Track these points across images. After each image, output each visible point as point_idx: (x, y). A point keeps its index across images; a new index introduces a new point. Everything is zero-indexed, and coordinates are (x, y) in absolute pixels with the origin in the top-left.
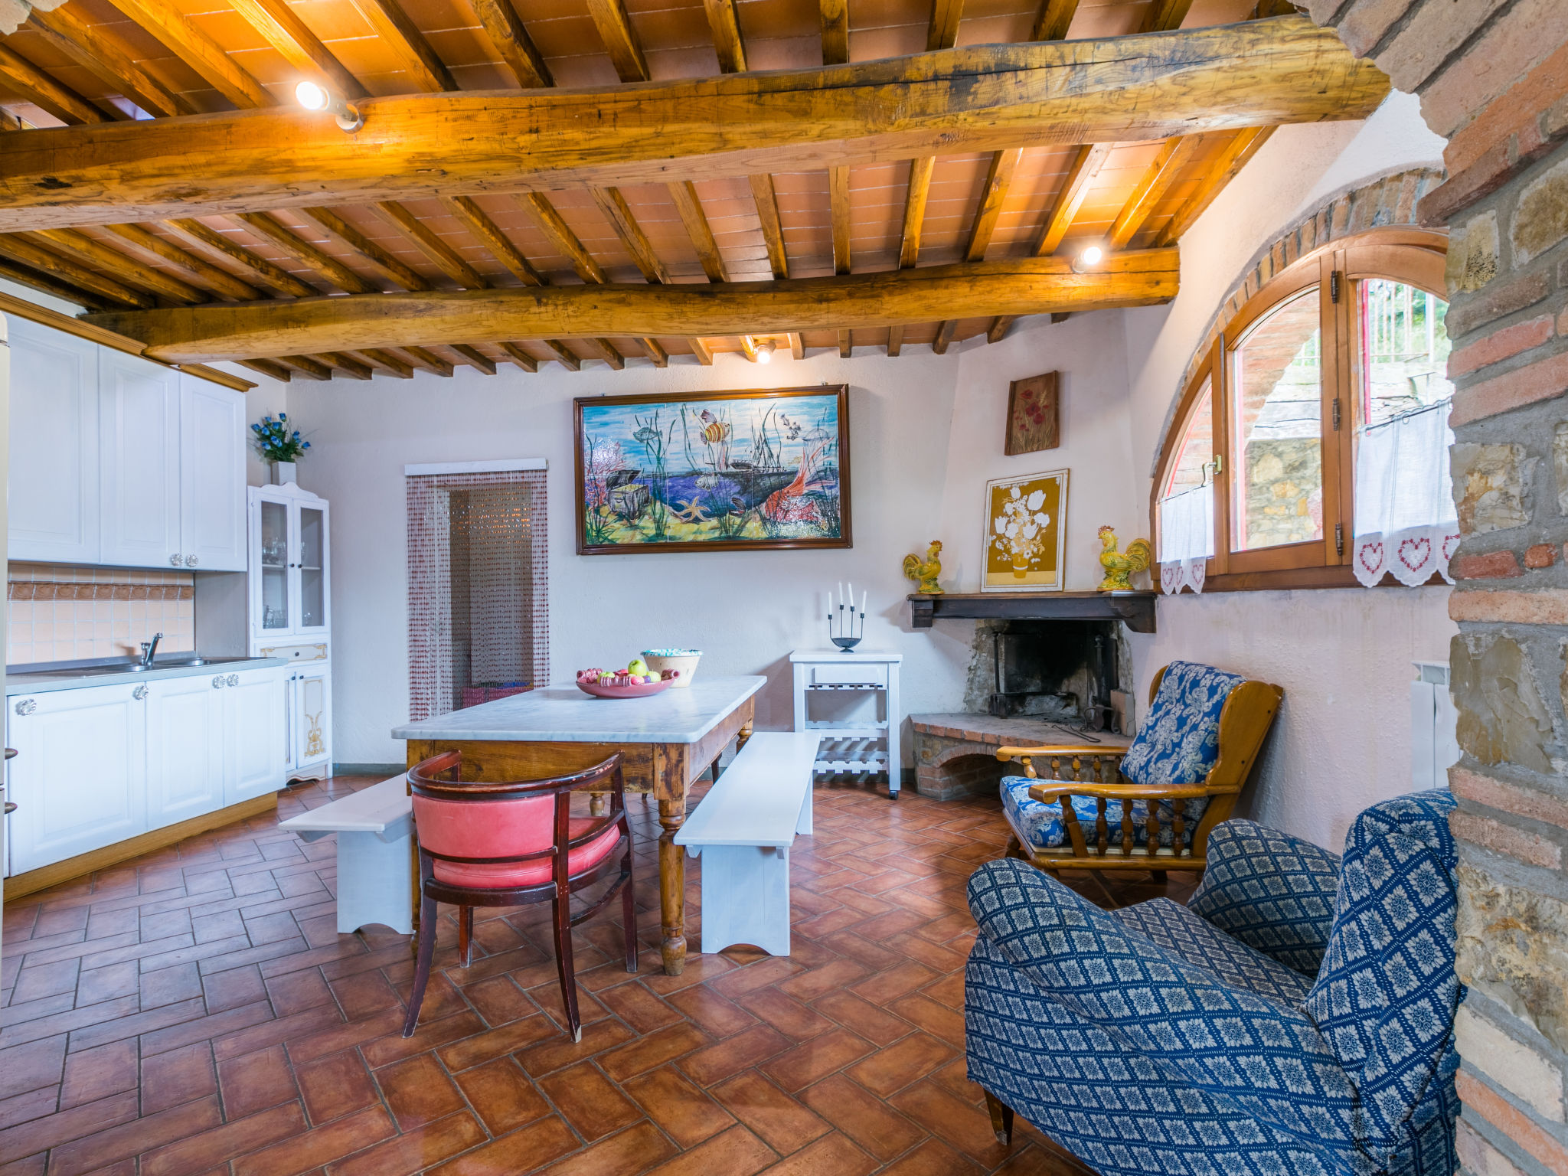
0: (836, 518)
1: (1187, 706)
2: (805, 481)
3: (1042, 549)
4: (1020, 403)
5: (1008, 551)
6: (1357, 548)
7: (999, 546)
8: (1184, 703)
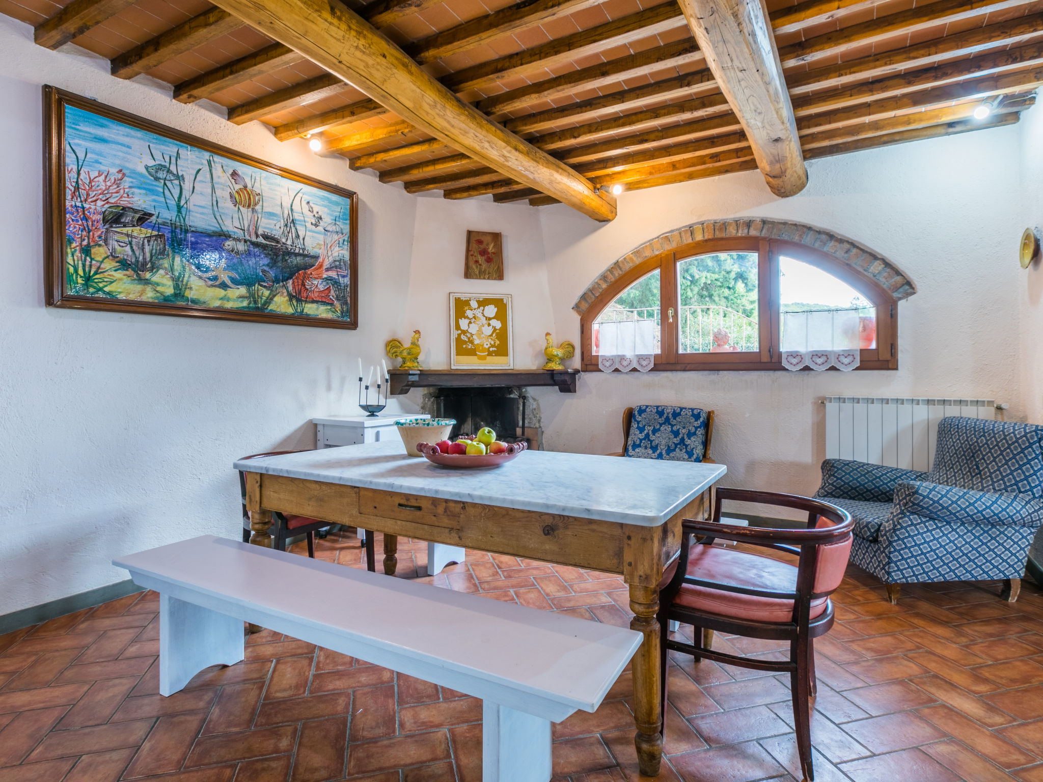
0: (346, 303)
2: (325, 267)
3: (498, 342)
4: (474, 246)
5: (472, 342)
6: (784, 357)
7: (463, 337)
8: (670, 424)
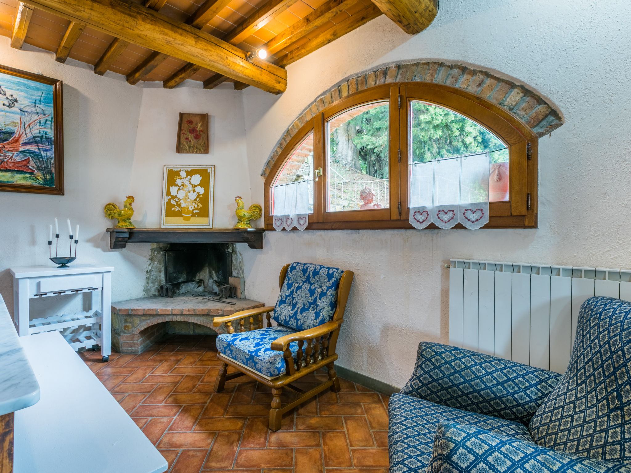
0: (51, 173)
1: (312, 284)
2: (21, 142)
3: (200, 206)
4: (185, 126)
5: (179, 205)
6: (411, 213)
7: (172, 202)
8: (310, 282)
